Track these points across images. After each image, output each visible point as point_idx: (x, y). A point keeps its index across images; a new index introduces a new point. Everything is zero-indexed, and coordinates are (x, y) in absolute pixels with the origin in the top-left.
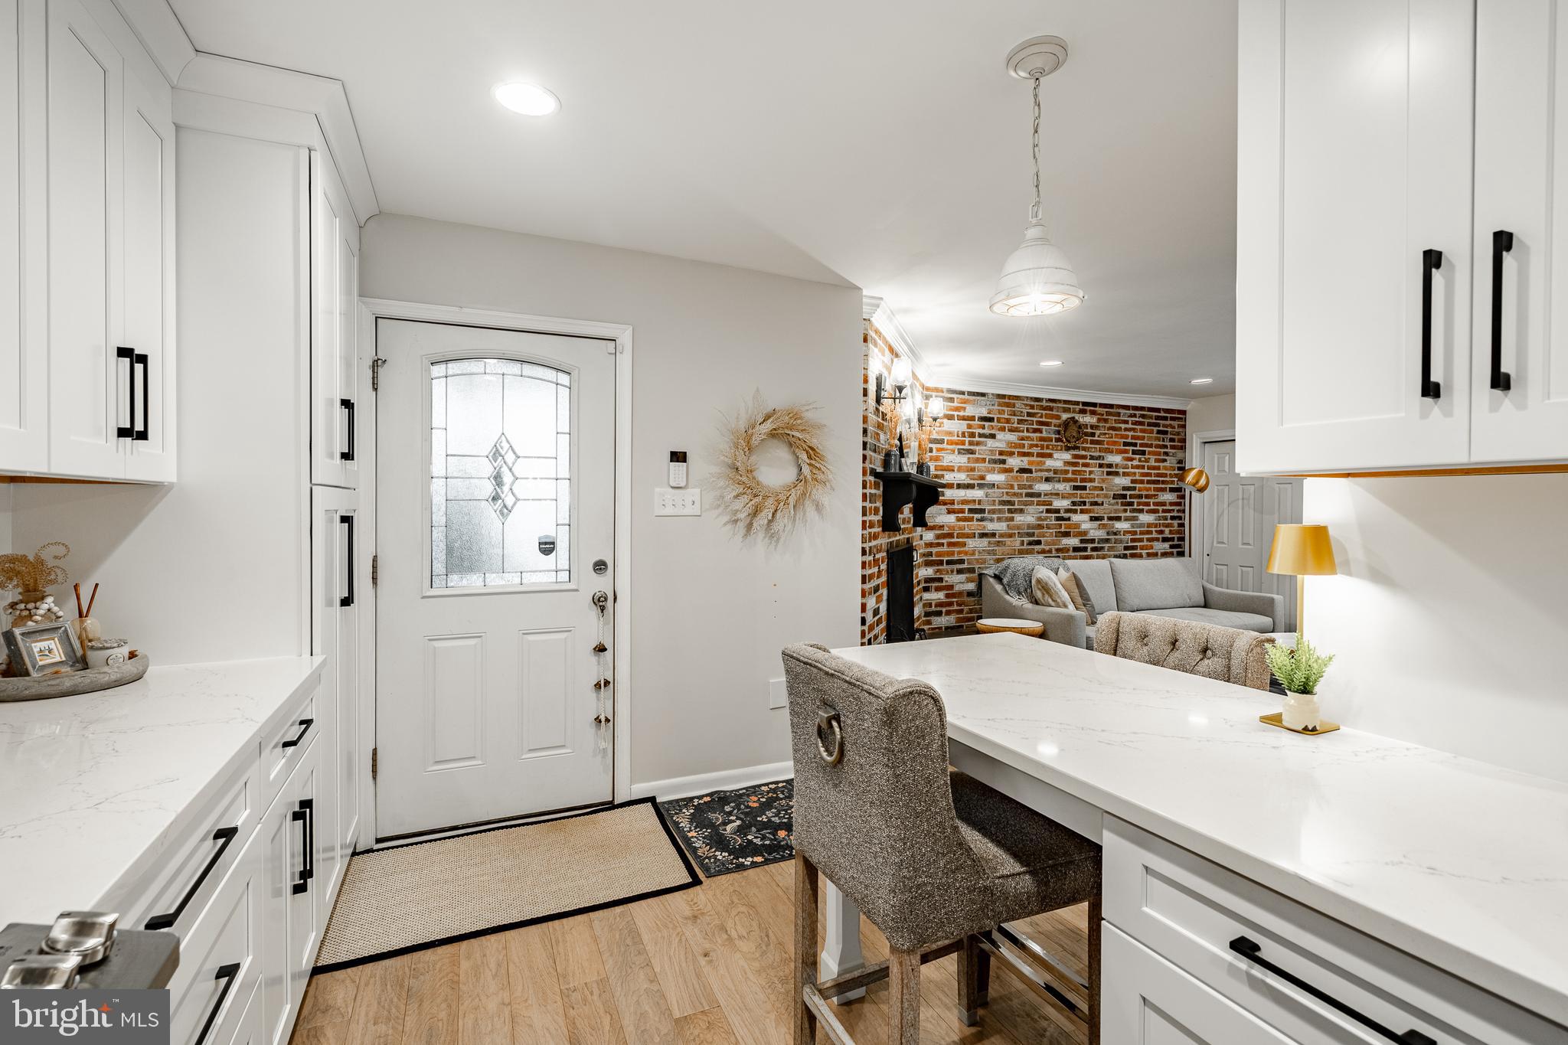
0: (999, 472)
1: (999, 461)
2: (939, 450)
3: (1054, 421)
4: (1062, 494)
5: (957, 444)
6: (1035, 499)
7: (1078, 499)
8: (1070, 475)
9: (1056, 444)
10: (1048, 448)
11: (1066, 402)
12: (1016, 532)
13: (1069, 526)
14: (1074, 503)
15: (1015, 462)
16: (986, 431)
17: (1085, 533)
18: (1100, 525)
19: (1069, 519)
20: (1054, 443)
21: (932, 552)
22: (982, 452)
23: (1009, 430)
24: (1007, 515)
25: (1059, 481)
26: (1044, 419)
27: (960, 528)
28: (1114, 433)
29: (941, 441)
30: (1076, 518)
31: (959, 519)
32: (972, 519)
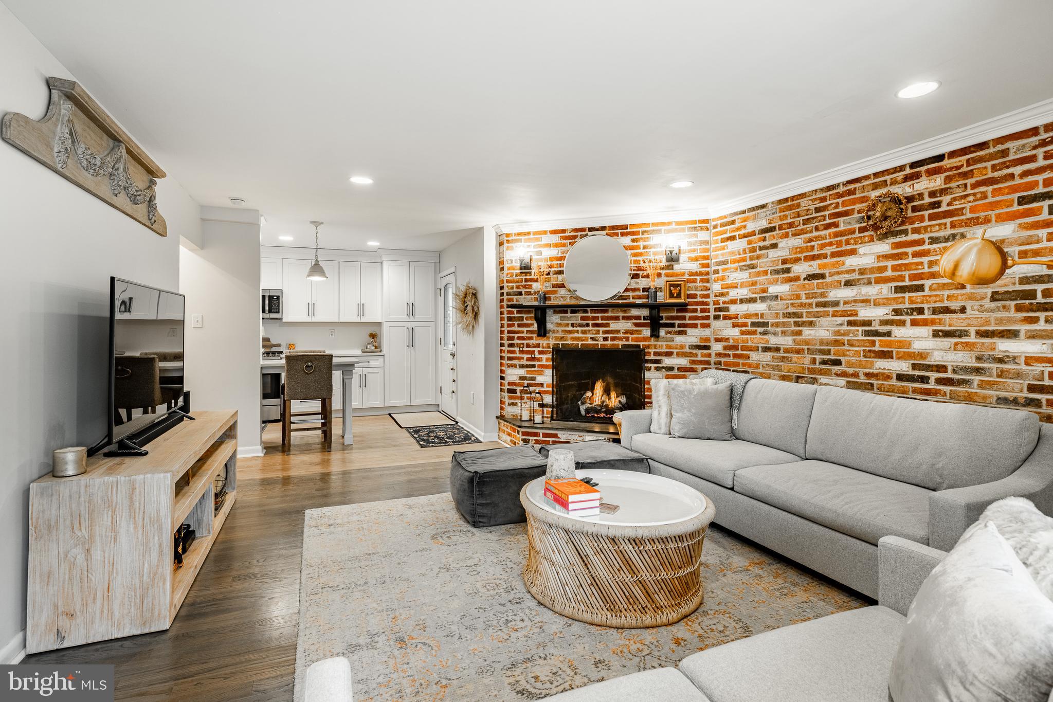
0: (782, 283)
1: (783, 271)
2: (724, 270)
3: (857, 207)
4: (875, 300)
5: (739, 261)
6: (831, 309)
7: (907, 305)
8: (889, 273)
9: (862, 235)
10: (847, 243)
11: (876, 175)
12: (805, 347)
13: (889, 344)
14: (897, 312)
15: (802, 269)
16: (767, 243)
17: (922, 355)
18: (956, 344)
19: (889, 334)
20: (857, 235)
21: (721, 361)
22: (763, 265)
23: (793, 235)
24: (793, 328)
25: (870, 283)
26: (841, 209)
27: (743, 341)
28: (989, 189)
29: (725, 262)
30: (899, 333)
31: (742, 333)
32: (754, 333)
